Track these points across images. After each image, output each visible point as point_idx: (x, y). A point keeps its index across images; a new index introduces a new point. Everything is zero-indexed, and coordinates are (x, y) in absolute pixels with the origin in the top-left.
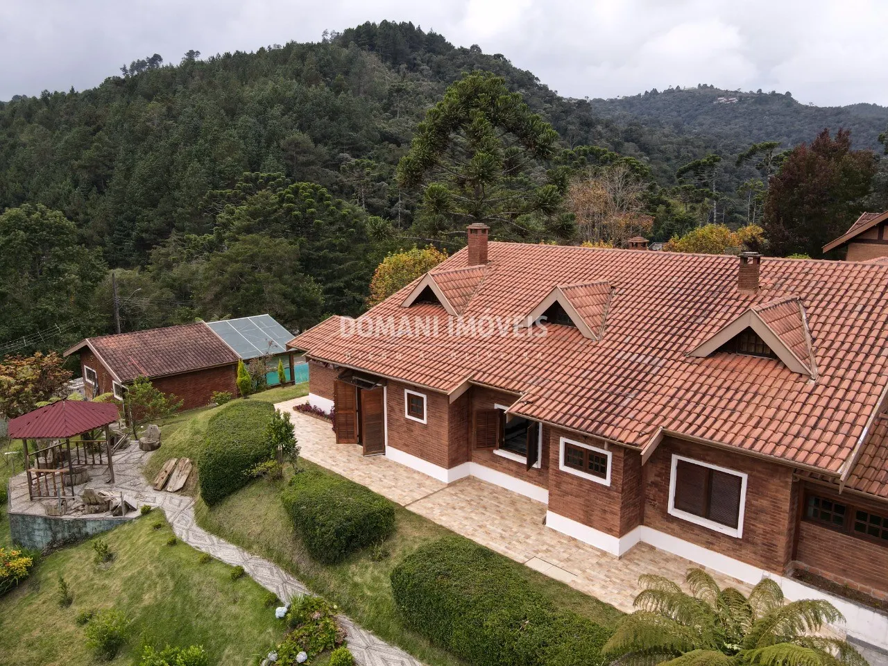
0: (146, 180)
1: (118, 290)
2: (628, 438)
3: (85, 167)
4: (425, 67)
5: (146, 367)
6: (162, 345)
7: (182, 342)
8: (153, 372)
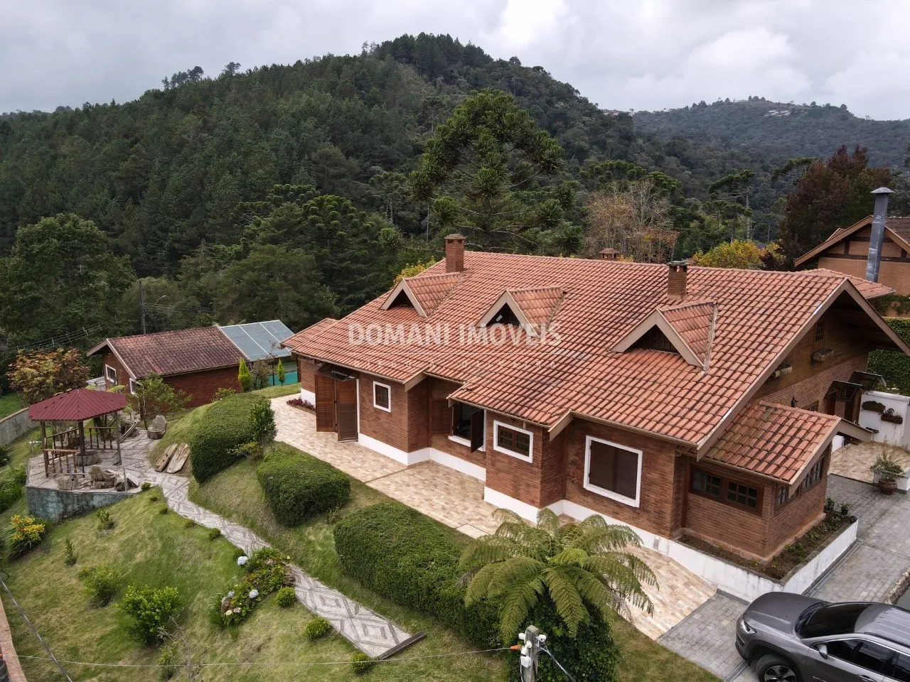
0: (179, 192)
1: (144, 297)
2: (540, 418)
3: (121, 178)
4: (462, 79)
5: (160, 365)
6: (177, 346)
7: (195, 344)
8: (166, 370)
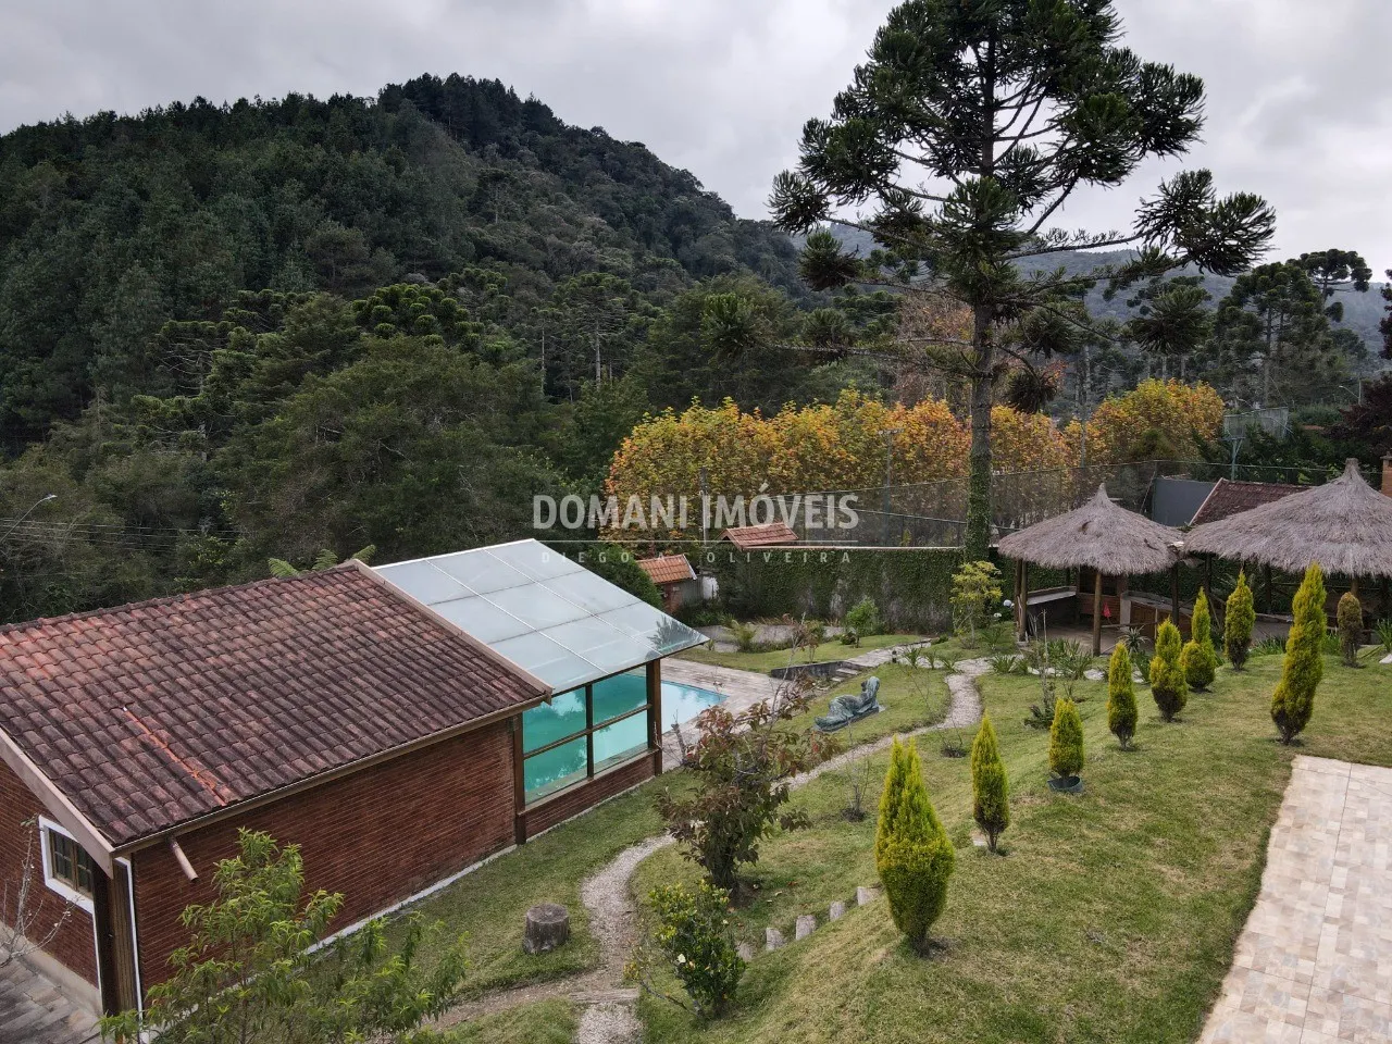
4: (525, 150)
5: (208, 754)
6: (245, 651)
7: (315, 638)
8: (244, 777)
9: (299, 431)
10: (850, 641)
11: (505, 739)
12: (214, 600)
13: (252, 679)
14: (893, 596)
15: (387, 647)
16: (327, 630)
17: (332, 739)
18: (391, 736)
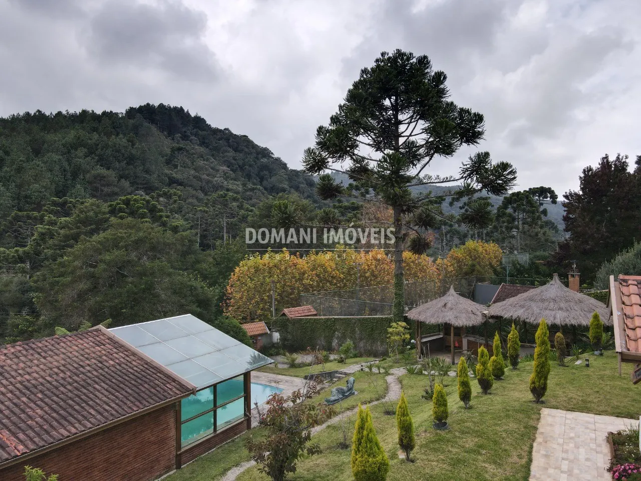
4: (193, 137)
5: (12, 428)
6: (37, 373)
7: (76, 365)
8: (31, 439)
9: (76, 263)
10: (341, 361)
11: (172, 414)
12: (23, 347)
13: (40, 387)
14: (361, 339)
15: (113, 369)
16: (82, 361)
17: (80, 417)
18: (112, 415)
